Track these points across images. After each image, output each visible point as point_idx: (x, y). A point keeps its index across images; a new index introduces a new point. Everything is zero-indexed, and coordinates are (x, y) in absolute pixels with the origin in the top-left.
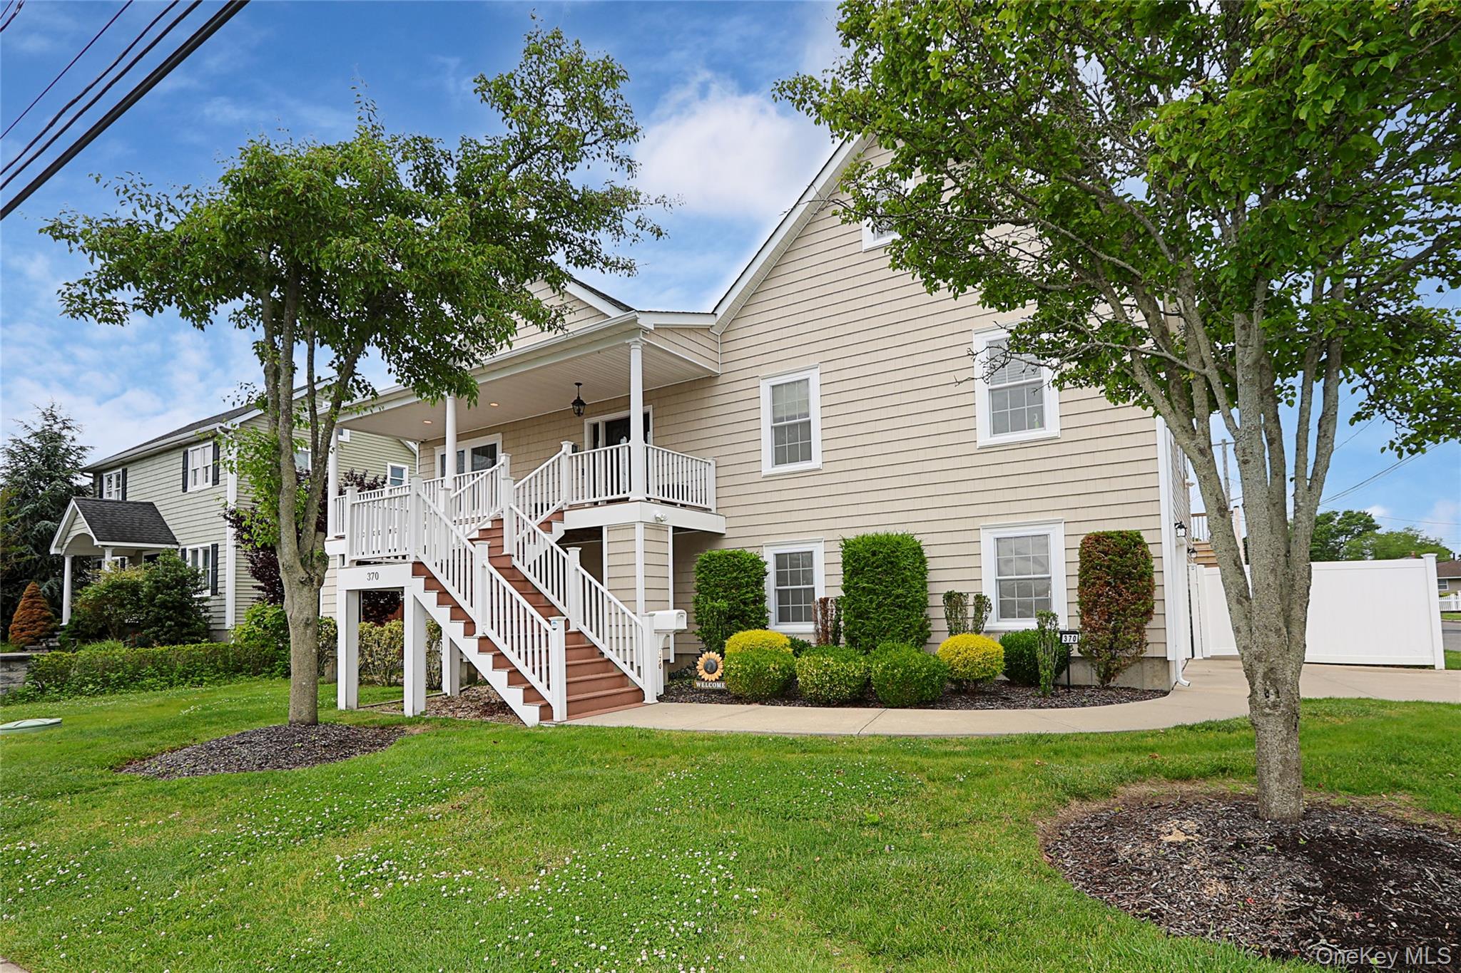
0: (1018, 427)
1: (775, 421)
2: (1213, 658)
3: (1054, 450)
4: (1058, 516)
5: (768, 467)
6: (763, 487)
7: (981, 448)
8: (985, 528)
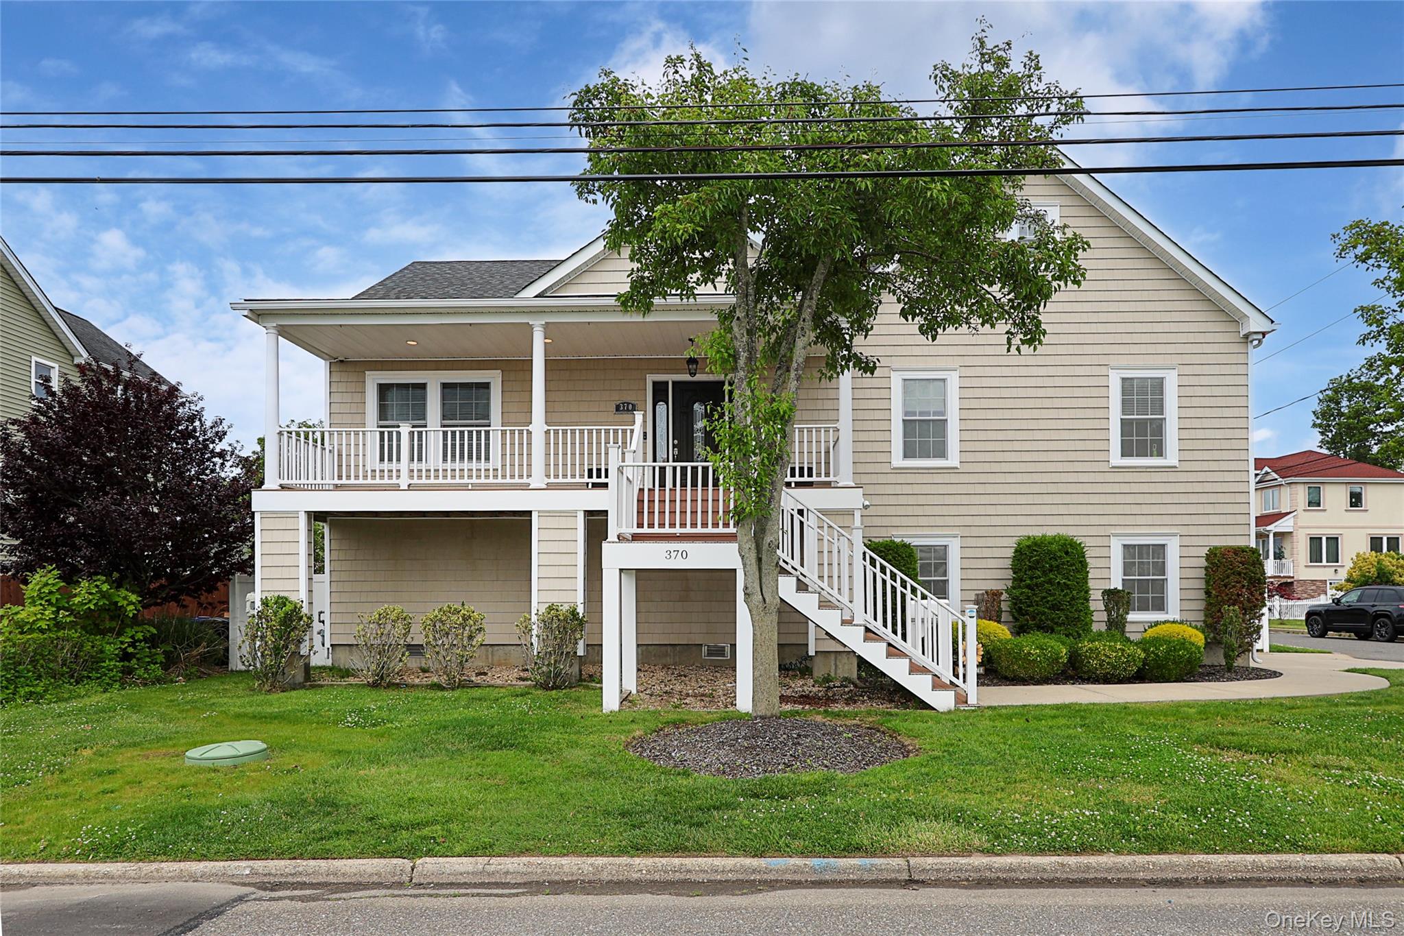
0: (1142, 453)
1: (906, 414)
3: (1172, 477)
4: (1174, 530)
5: (898, 460)
6: (892, 478)
7: (1113, 467)
8: (1115, 535)
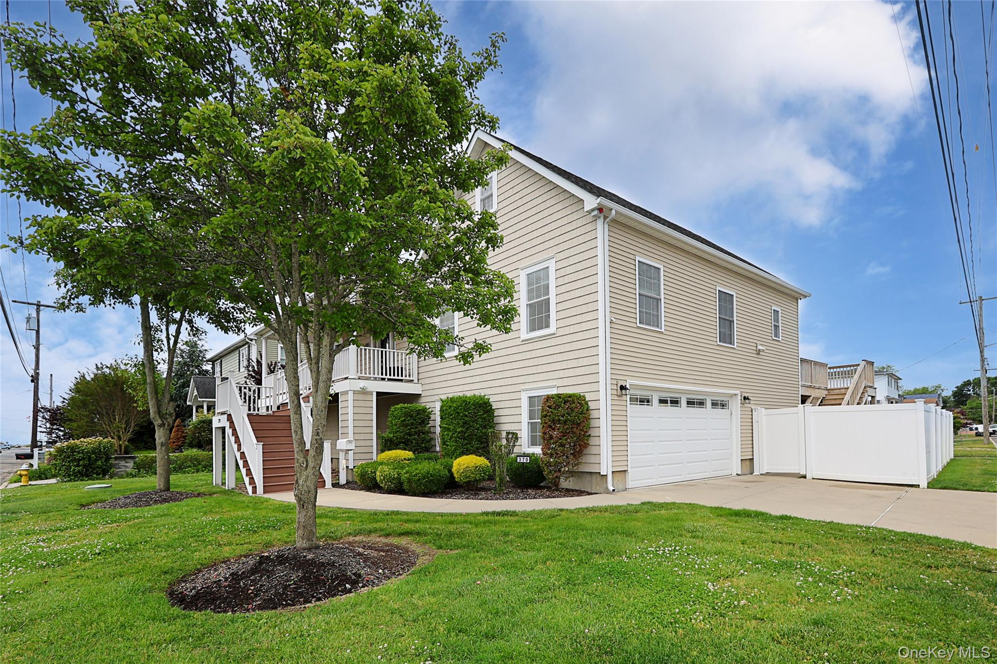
0: (540, 328)
2: (768, 474)
3: (553, 342)
4: (555, 383)
6: (436, 366)
7: (522, 341)
8: (520, 391)
